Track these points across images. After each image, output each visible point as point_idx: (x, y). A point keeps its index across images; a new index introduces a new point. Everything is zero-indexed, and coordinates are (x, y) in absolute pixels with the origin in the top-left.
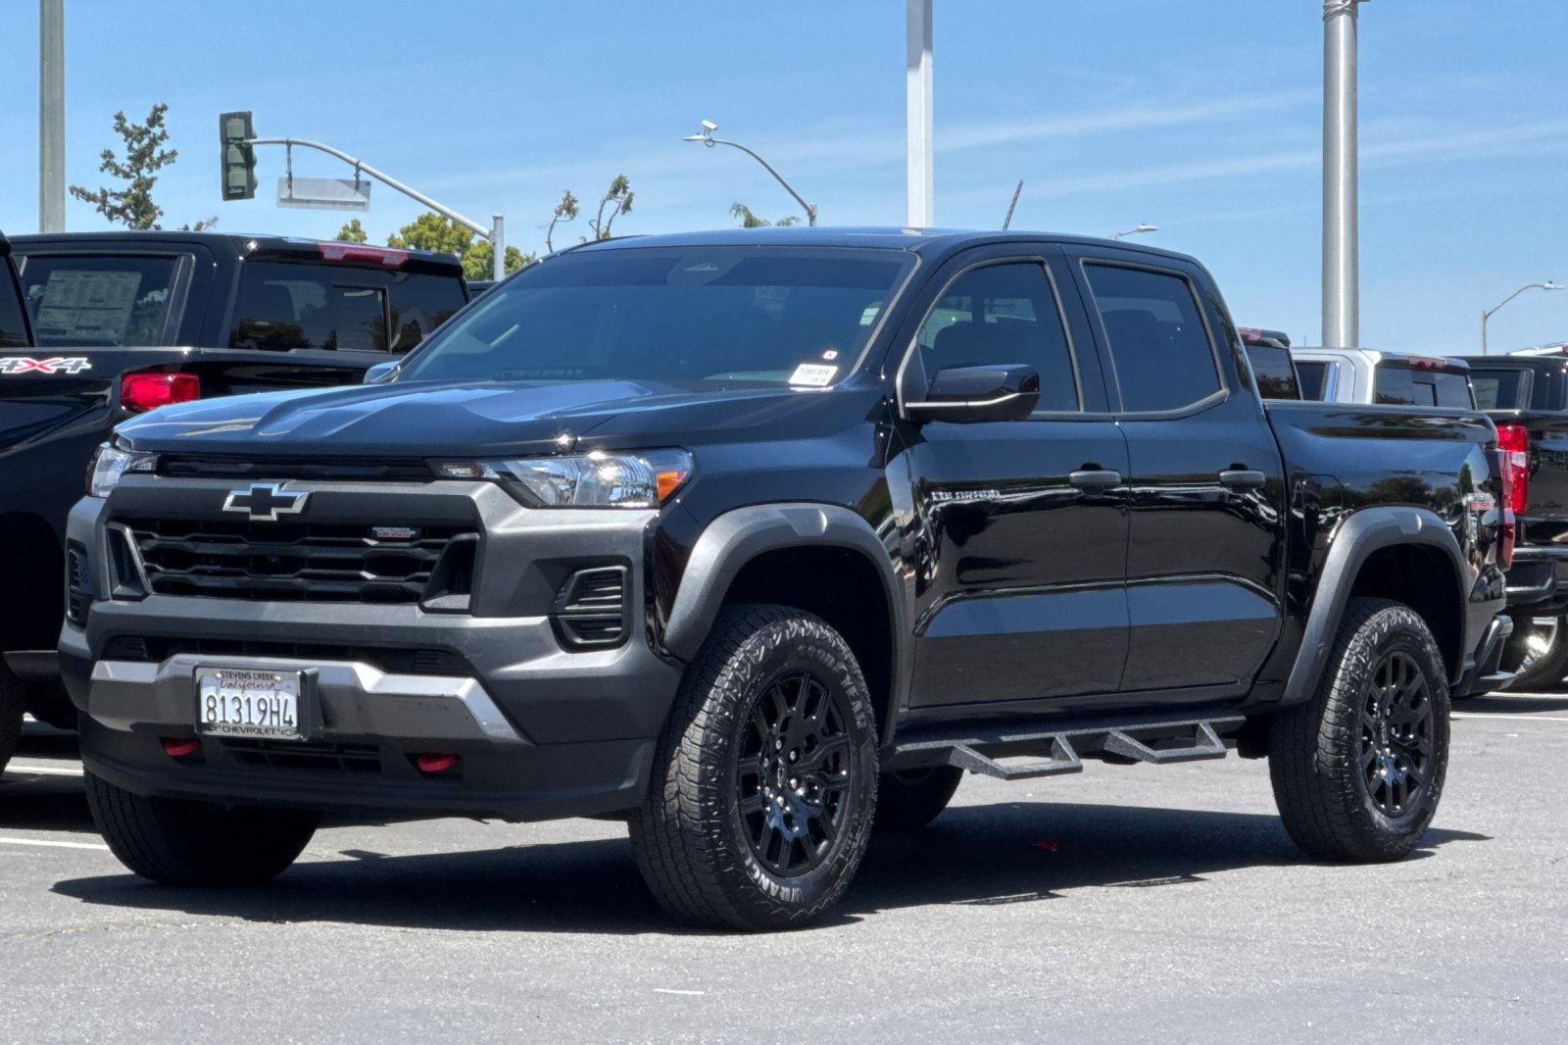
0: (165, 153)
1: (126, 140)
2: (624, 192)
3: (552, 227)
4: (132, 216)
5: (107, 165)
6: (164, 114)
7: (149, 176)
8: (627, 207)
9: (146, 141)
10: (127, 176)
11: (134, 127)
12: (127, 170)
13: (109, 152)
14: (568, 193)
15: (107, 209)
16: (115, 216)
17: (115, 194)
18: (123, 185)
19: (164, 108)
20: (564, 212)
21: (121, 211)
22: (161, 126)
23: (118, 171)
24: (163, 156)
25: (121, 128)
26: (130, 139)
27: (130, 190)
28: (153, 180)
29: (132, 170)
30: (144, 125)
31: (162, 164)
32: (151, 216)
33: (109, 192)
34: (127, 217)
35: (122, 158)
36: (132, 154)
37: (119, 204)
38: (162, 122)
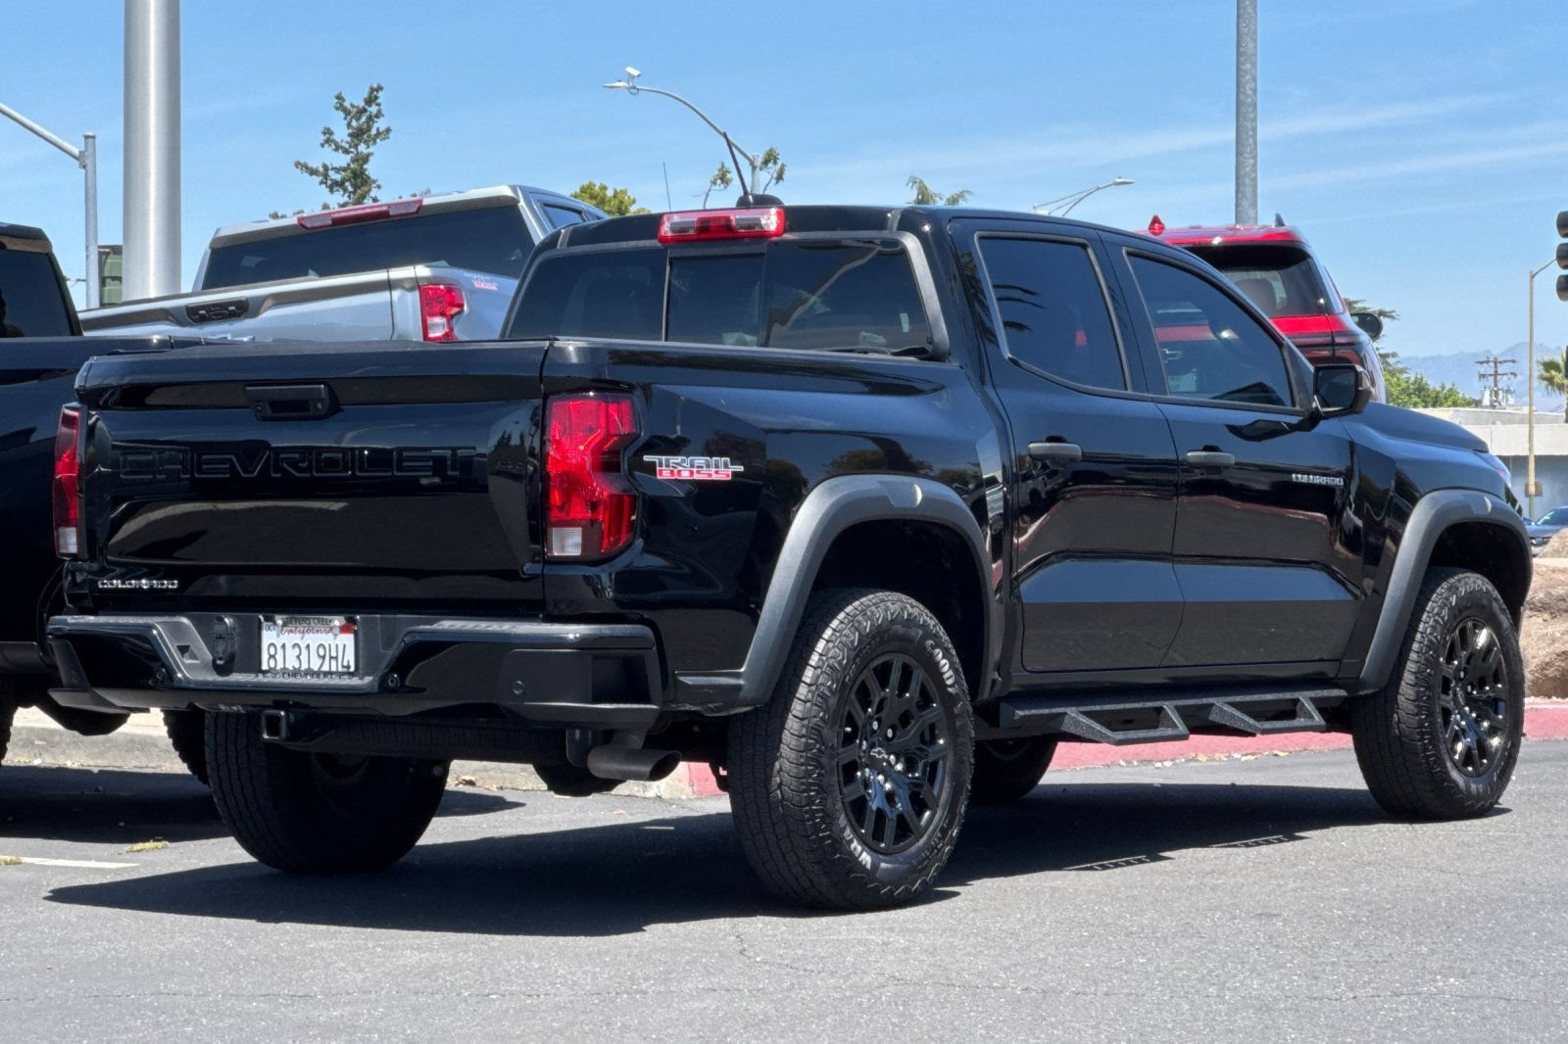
0: (381, 130)
1: (345, 118)
2: (775, 163)
3: (707, 195)
4: (350, 189)
5: (328, 141)
6: (380, 94)
7: (365, 151)
8: (780, 177)
9: (364, 119)
10: (346, 152)
11: (353, 106)
12: (347, 146)
13: (329, 129)
14: (723, 164)
15: (329, 182)
16: (336, 188)
17: (336, 168)
18: (342, 160)
19: (380, 88)
20: (719, 182)
21: (340, 184)
22: (379, 105)
23: (338, 148)
24: (378, 134)
25: (341, 107)
26: (349, 117)
27: (349, 165)
28: (368, 155)
29: (350, 147)
30: (361, 104)
31: (378, 140)
32: (367, 189)
33: (330, 167)
34: (345, 190)
35: (342, 134)
36: (350, 131)
37: (338, 177)
38: (378, 101)
